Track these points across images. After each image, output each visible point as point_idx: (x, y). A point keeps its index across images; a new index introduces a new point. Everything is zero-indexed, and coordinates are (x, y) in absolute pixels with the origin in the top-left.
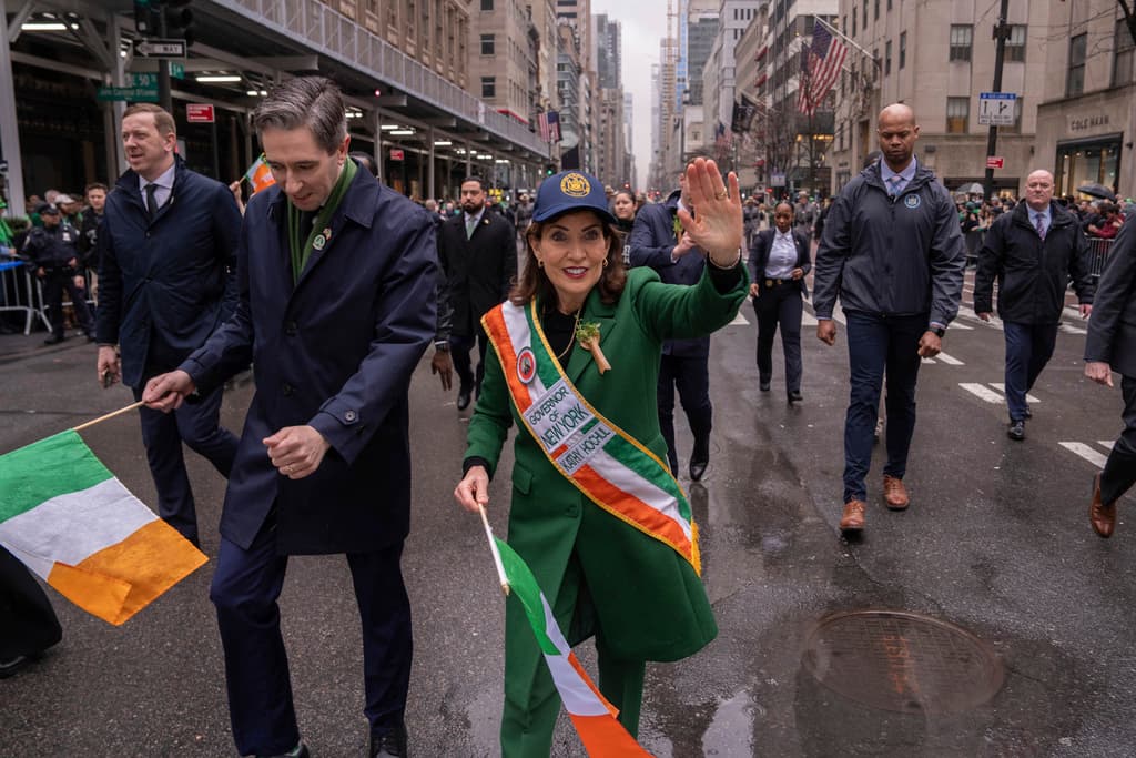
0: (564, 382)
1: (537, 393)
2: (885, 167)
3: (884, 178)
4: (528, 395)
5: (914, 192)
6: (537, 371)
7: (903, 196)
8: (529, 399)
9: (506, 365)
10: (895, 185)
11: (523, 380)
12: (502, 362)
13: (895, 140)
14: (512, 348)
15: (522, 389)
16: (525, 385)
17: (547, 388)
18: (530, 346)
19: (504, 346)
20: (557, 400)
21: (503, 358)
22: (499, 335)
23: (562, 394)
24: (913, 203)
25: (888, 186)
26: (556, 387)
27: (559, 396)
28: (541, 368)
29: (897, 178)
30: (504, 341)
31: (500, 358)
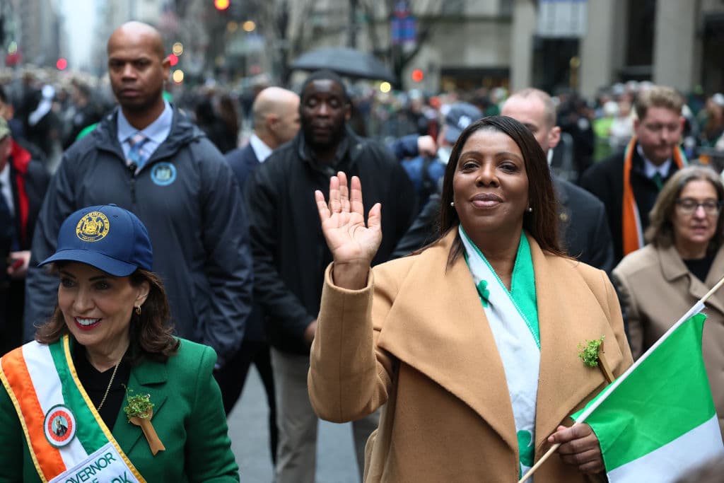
0: (112, 446)
1: (74, 459)
2: (122, 120)
3: (122, 137)
4: (60, 459)
5: (168, 159)
6: (78, 434)
7: (149, 166)
8: (62, 464)
9: (29, 423)
10: (135, 147)
11: (54, 442)
12: (22, 420)
13: (128, 71)
14: (38, 403)
15: (52, 452)
16: (57, 448)
17: (89, 453)
18: (63, 403)
19: (28, 401)
20: (99, 467)
21: (24, 414)
22: (21, 388)
23: (107, 460)
24: (164, 177)
25: (126, 148)
26: (101, 452)
27: (102, 463)
28: (82, 431)
29: (138, 139)
30: (27, 395)
31: (20, 414)
